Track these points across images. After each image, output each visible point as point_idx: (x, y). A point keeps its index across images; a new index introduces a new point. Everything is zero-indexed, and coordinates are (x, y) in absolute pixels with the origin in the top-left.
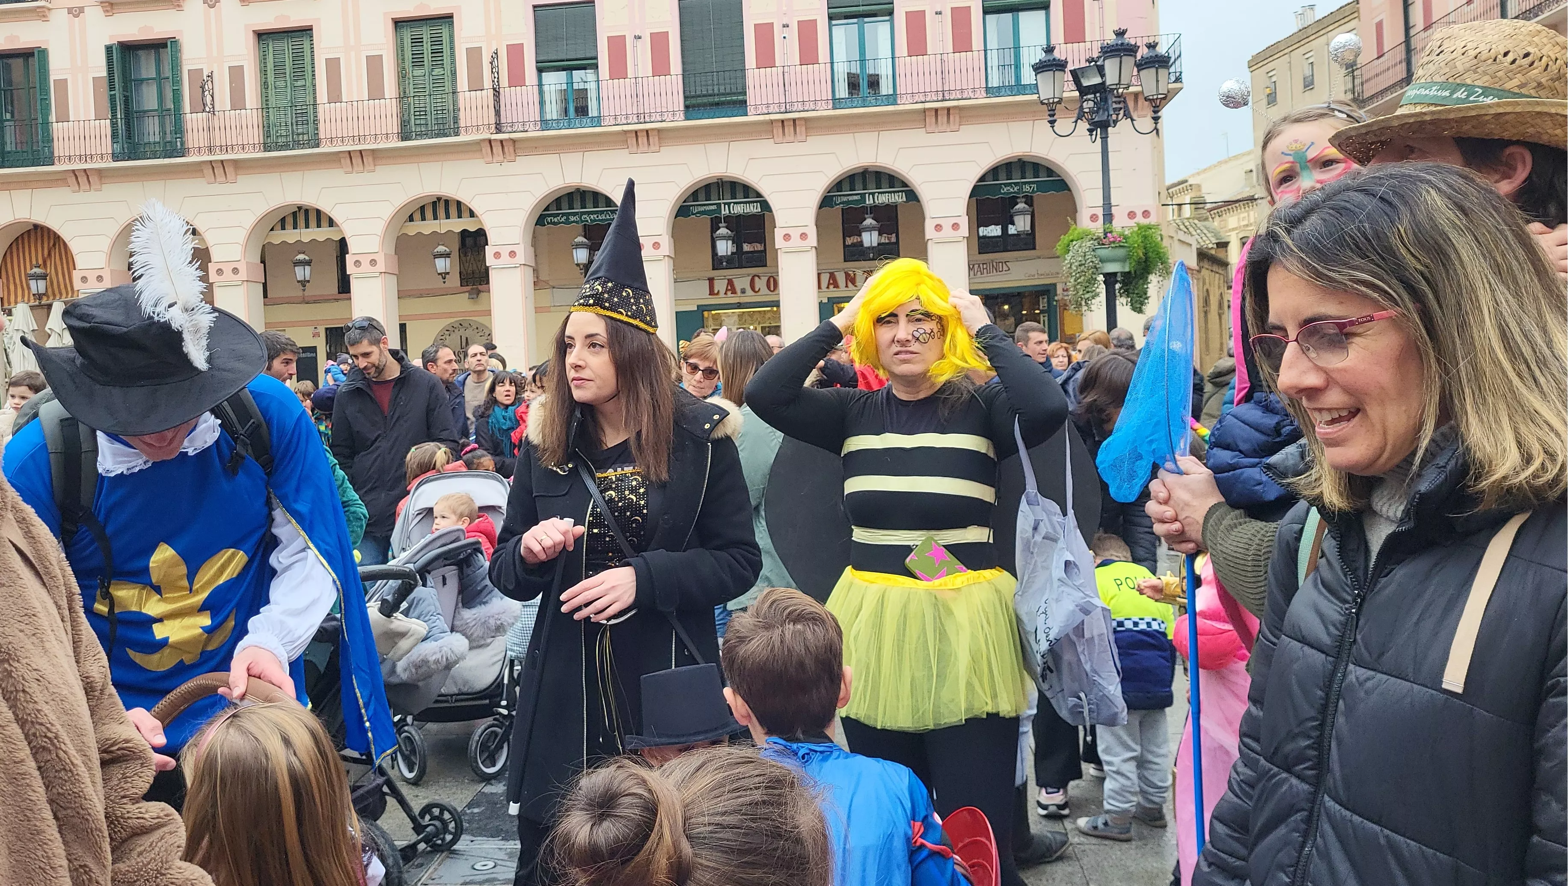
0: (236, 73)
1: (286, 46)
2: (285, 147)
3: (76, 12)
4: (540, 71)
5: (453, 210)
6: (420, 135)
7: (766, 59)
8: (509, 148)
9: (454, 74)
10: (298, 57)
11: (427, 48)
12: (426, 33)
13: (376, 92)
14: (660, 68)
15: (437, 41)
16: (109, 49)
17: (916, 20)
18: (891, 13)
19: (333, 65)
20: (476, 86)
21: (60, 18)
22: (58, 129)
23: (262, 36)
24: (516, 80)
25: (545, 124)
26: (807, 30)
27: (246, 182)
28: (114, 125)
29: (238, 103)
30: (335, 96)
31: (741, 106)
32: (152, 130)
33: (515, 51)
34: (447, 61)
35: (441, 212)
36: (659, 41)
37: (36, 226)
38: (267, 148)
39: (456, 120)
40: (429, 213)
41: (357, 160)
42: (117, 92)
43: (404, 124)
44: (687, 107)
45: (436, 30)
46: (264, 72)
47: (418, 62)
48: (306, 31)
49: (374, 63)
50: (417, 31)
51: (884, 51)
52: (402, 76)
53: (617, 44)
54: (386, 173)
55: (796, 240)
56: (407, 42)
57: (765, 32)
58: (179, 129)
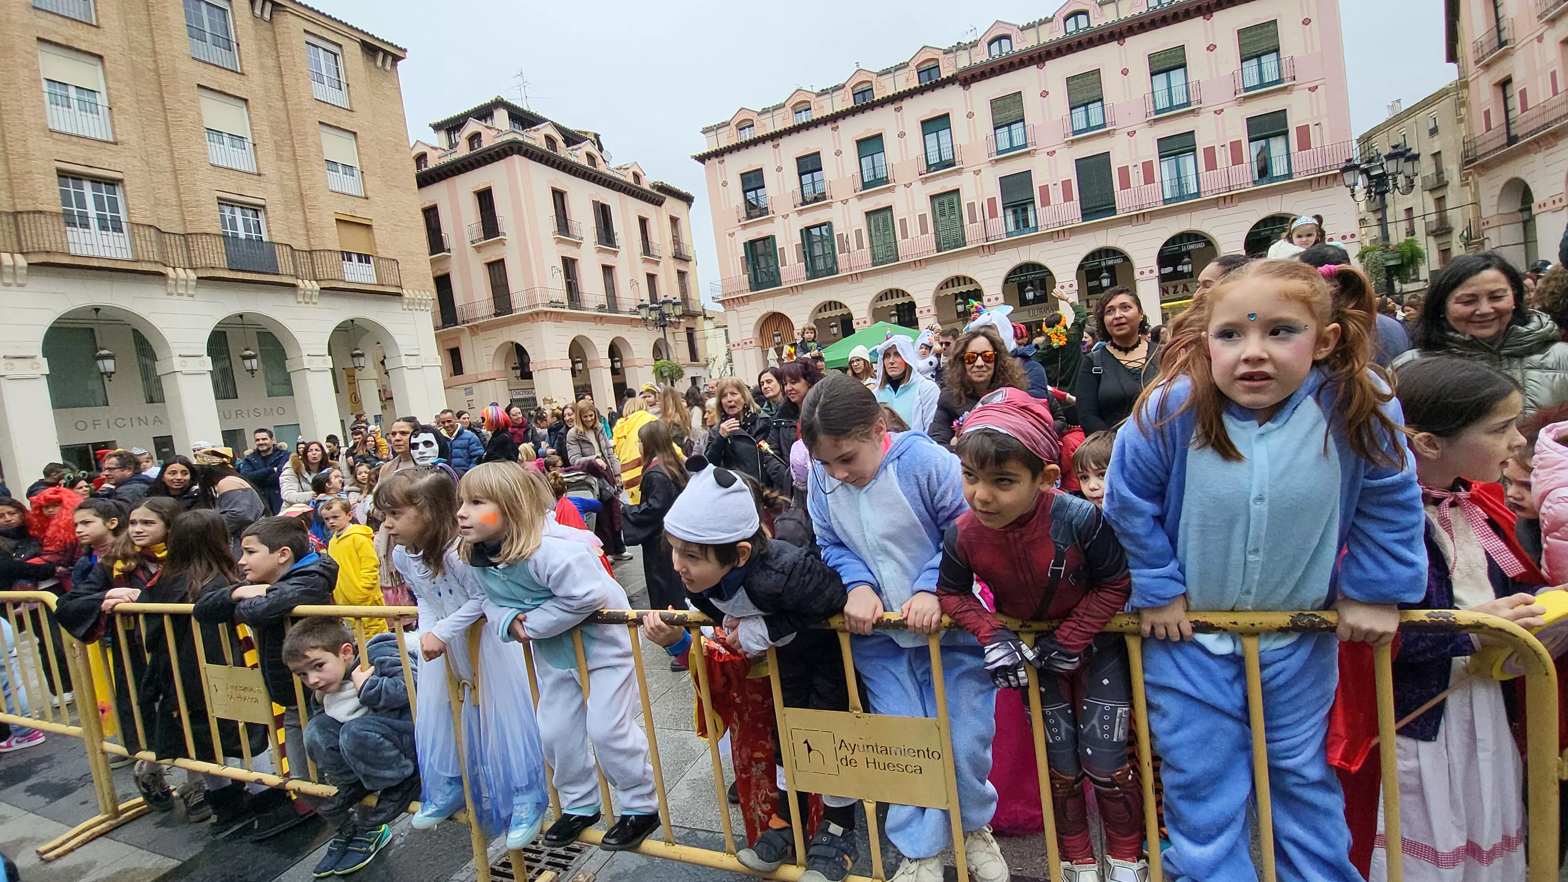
0: (858, 233)
1: (880, 217)
2: (882, 263)
3: (786, 217)
4: (1004, 209)
5: (962, 282)
6: (945, 249)
7: (1125, 184)
8: (992, 249)
9: (961, 217)
10: (885, 221)
11: (947, 207)
12: (945, 200)
13: (924, 231)
14: (1068, 197)
15: (951, 203)
16: (801, 231)
17: (1210, 153)
18: (1194, 150)
19: (903, 222)
20: (973, 220)
21: (779, 220)
22: (781, 269)
23: (868, 214)
24: (993, 214)
25: (1008, 234)
26: (1148, 167)
27: (867, 281)
28: (806, 264)
29: (860, 246)
30: (905, 235)
31: (1113, 211)
32: (820, 265)
33: (992, 202)
34: (957, 211)
35: (956, 283)
36: (1066, 185)
37: (774, 314)
38: (874, 265)
39: (964, 238)
40: (950, 284)
41: (918, 264)
42: (806, 249)
43: (938, 244)
44: (1083, 215)
45: (950, 197)
46: (870, 230)
47: (943, 214)
48: (890, 208)
49: (922, 218)
50: (941, 200)
51: (1191, 170)
52: (935, 222)
53: (1044, 190)
54: (931, 268)
55: (1147, 274)
56: (937, 206)
57: (1124, 172)
58: (835, 261)
